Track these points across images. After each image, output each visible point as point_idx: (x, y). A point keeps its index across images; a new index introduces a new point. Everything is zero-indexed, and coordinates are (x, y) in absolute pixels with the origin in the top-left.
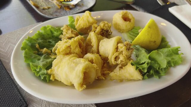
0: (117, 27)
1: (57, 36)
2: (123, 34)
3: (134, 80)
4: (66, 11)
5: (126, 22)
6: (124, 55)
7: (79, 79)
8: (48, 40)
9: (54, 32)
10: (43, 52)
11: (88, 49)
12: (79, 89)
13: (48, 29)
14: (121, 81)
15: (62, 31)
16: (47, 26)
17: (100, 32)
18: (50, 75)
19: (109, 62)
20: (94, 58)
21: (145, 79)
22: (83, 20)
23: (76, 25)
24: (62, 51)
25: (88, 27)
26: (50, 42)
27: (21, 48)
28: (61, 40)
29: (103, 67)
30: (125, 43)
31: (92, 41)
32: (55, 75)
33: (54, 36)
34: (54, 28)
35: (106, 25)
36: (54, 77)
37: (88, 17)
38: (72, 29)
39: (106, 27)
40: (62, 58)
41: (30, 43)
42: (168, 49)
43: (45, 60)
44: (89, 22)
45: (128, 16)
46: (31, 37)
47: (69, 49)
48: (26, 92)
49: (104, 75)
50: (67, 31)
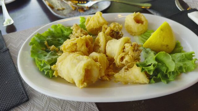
0: (129, 29)
1: (67, 35)
2: (134, 37)
3: (140, 84)
4: (80, 13)
5: (138, 24)
6: (130, 56)
7: (80, 75)
8: (57, 39)
9: (65, 31)
10: (51, 49)
11: (96, 49)
12: (79, 86)
13: (58, 27)
14: (126, 83)
15: (72, 30)
16: (57, 25)
17: (110, 33)
18: (53, 71)
19: (115, 63)
20: (98, 57)
21: (152, 83)
22: (94, 20)
23: (87, 25)
24: (68, 48)
25: (98, 27)
26: (59, 40)
27: (29, 43)
28: (70, 39)
29: (108, 68)
30: (133, 44)
31: (100, 41)
32: (58, 71)
33: (64, 35)
34: (65, 27)
35: (117, 26)
36: (57, 73)
37: (99, 17)
38: (82, 29)
39: (116, 28)
40: (67, 55)
41: (40, 39)
42: (181, 54)
43: (51, 56)
44: (99, 22)
45: (141, 19)
46: (41, 34)
47: (75, 47)
48: (30, 87)
49: (108, 76)
50: (77, 31)
